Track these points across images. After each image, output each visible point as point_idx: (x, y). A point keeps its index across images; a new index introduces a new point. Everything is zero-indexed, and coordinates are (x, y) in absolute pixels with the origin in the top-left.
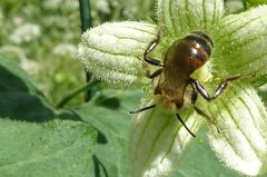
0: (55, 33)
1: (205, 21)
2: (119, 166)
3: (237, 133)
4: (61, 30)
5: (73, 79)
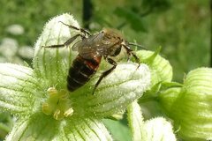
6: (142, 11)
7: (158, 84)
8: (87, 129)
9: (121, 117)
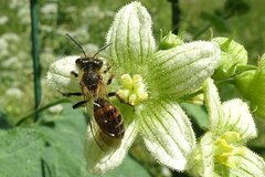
0: (8, 82)
1: (142, 55)
2: (57, 165)
3: (168, 138)
4: (11, 80)
5: (18, 110)
6: (225, 15)
7: (233, 66)
8: (164, 112)
9: (202, 103)
